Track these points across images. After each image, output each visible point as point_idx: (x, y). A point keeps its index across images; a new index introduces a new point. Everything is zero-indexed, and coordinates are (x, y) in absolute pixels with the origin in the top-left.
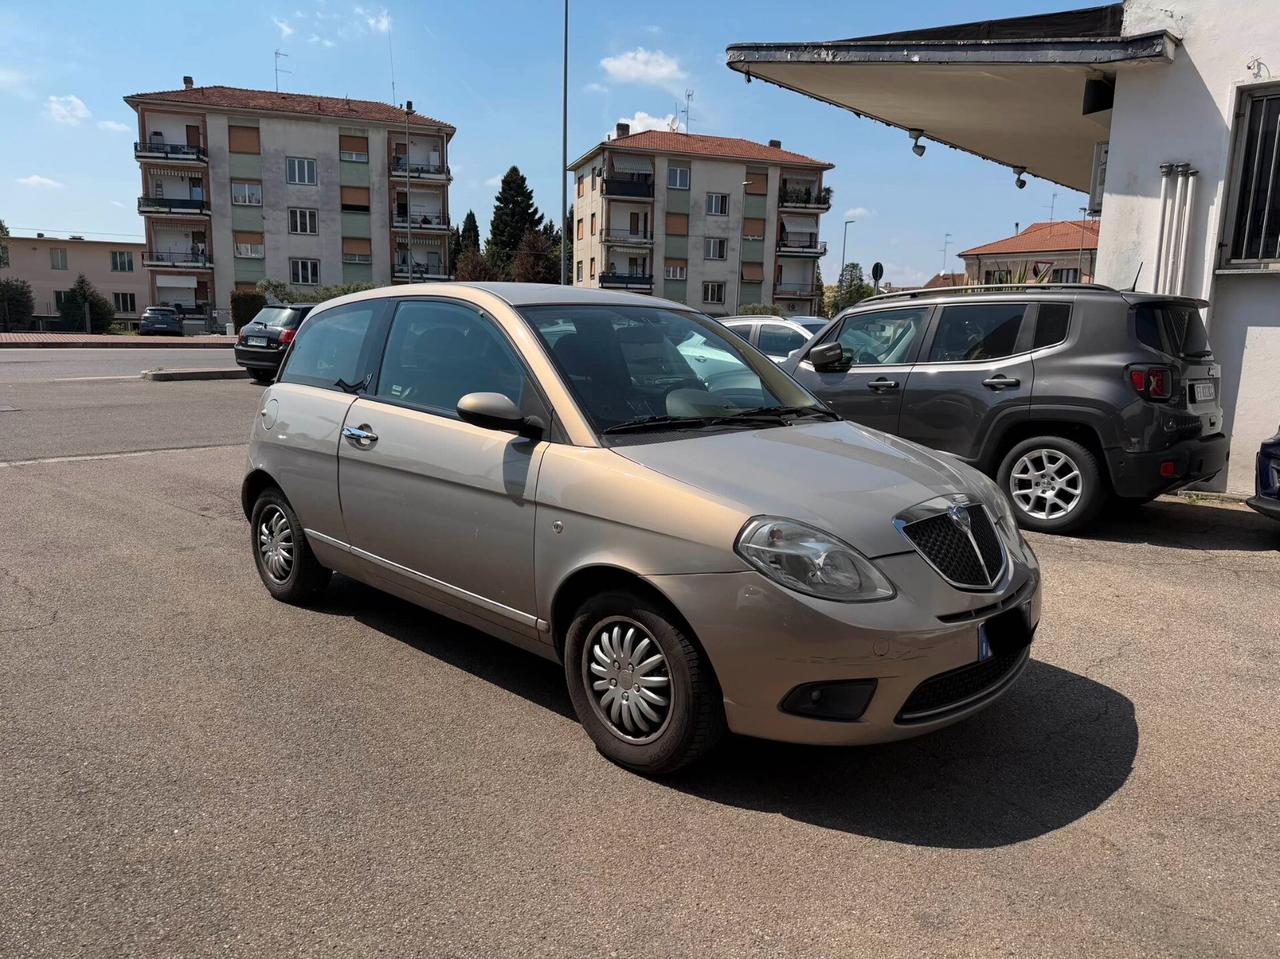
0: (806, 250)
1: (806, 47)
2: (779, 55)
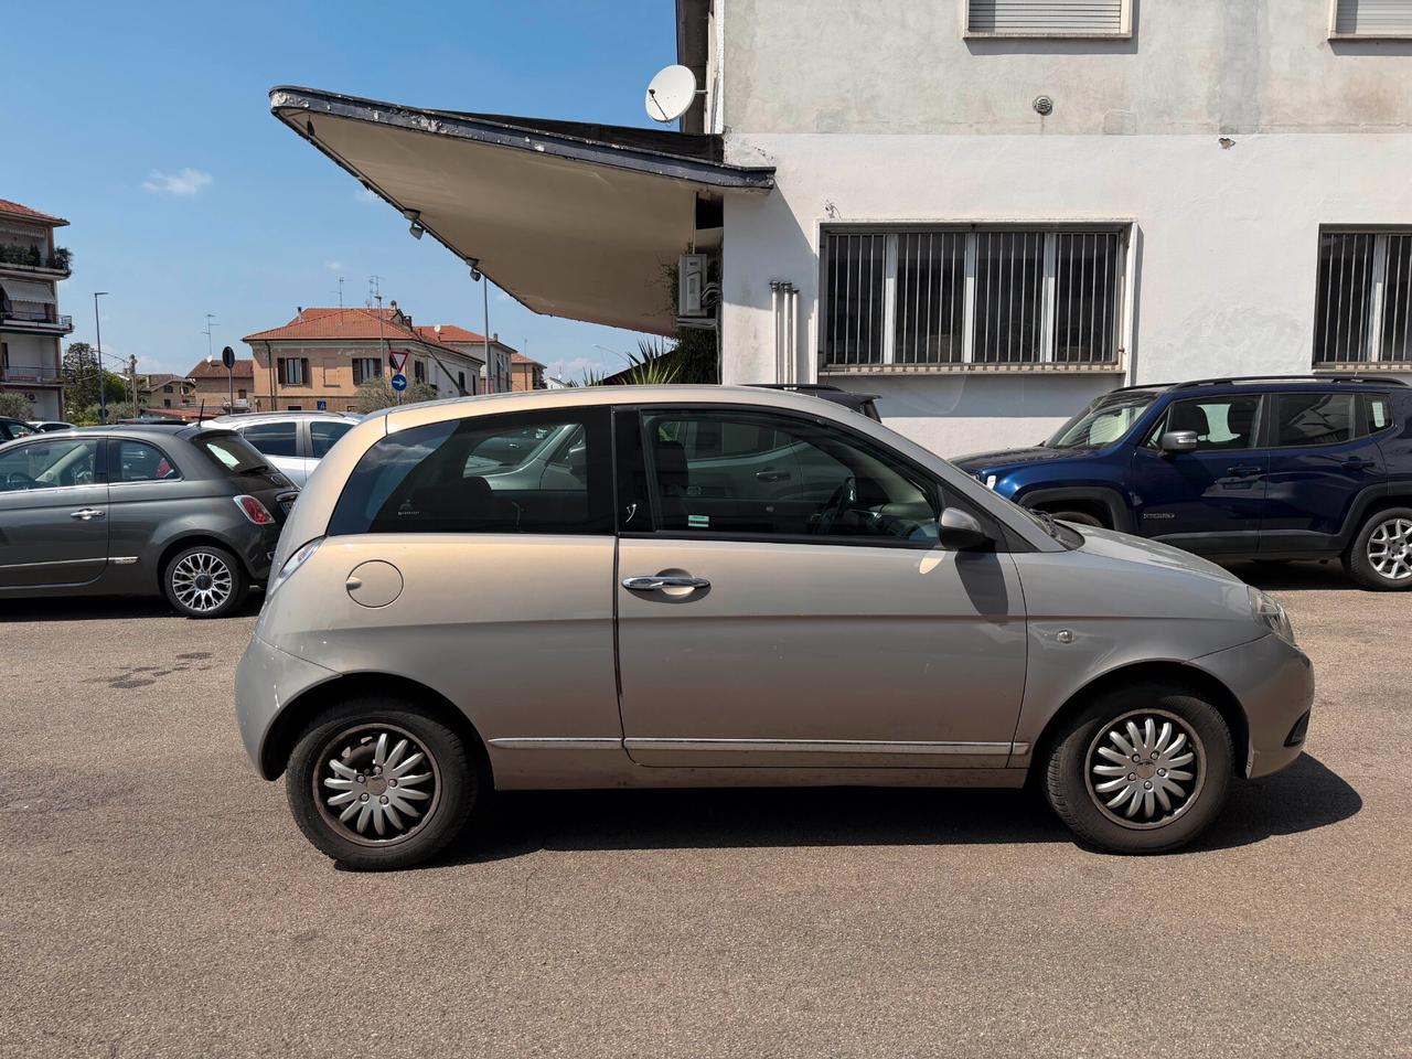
0: (41, 325)
1: (400, 110)
2: (361, 112)
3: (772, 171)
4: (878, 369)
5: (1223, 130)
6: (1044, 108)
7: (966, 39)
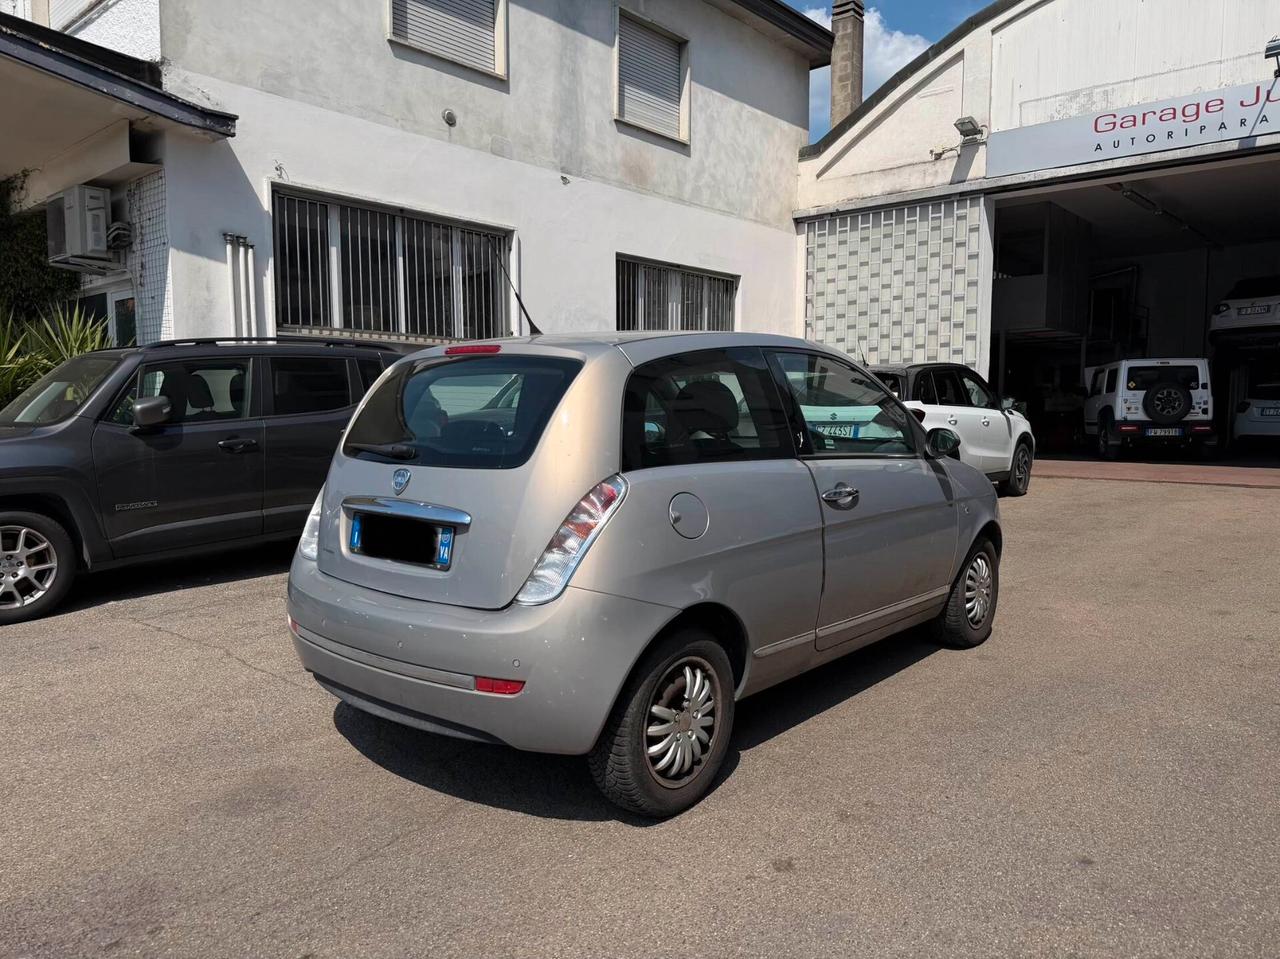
3: (233, 118)
4: (328, 333)
5: (563, 170)
6: (451, 121)
7: (390, 41)
